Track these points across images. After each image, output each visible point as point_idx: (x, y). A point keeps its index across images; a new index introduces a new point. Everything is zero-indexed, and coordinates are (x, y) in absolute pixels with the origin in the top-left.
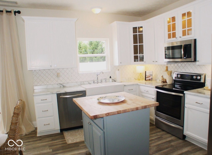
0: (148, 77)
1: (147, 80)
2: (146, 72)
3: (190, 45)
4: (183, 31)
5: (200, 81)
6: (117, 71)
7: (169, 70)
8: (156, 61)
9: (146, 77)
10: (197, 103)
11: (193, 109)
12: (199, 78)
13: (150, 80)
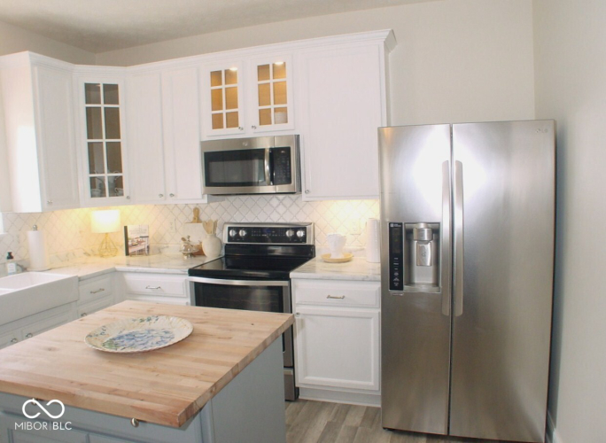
0: (135, 243)
1: (134, 254)
2: (126, 228)
3: (288, 150)
4: (260, 110)
5: (305, 241)
6: (31, 234)
7: (203, 217)
8: (172, 195)
9: (130, 243)
10: (329, 297)
11: (317, 315)
12: (300, 234)
13: (141, 252)
